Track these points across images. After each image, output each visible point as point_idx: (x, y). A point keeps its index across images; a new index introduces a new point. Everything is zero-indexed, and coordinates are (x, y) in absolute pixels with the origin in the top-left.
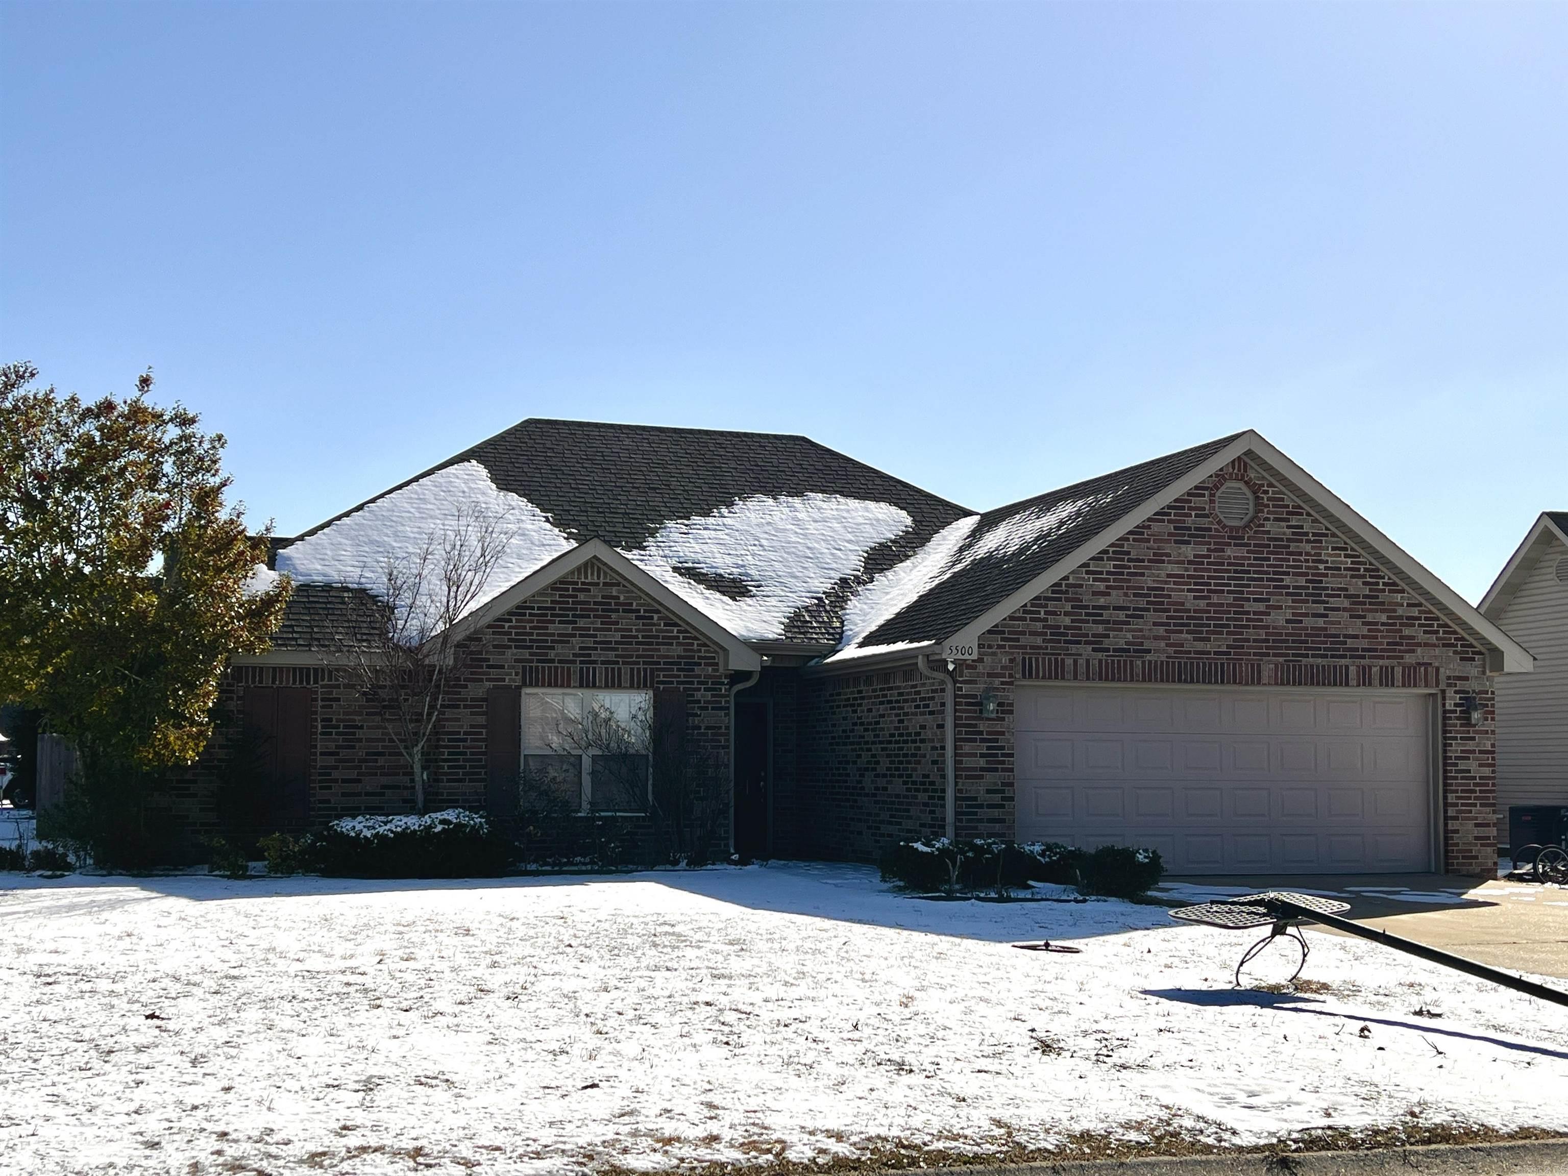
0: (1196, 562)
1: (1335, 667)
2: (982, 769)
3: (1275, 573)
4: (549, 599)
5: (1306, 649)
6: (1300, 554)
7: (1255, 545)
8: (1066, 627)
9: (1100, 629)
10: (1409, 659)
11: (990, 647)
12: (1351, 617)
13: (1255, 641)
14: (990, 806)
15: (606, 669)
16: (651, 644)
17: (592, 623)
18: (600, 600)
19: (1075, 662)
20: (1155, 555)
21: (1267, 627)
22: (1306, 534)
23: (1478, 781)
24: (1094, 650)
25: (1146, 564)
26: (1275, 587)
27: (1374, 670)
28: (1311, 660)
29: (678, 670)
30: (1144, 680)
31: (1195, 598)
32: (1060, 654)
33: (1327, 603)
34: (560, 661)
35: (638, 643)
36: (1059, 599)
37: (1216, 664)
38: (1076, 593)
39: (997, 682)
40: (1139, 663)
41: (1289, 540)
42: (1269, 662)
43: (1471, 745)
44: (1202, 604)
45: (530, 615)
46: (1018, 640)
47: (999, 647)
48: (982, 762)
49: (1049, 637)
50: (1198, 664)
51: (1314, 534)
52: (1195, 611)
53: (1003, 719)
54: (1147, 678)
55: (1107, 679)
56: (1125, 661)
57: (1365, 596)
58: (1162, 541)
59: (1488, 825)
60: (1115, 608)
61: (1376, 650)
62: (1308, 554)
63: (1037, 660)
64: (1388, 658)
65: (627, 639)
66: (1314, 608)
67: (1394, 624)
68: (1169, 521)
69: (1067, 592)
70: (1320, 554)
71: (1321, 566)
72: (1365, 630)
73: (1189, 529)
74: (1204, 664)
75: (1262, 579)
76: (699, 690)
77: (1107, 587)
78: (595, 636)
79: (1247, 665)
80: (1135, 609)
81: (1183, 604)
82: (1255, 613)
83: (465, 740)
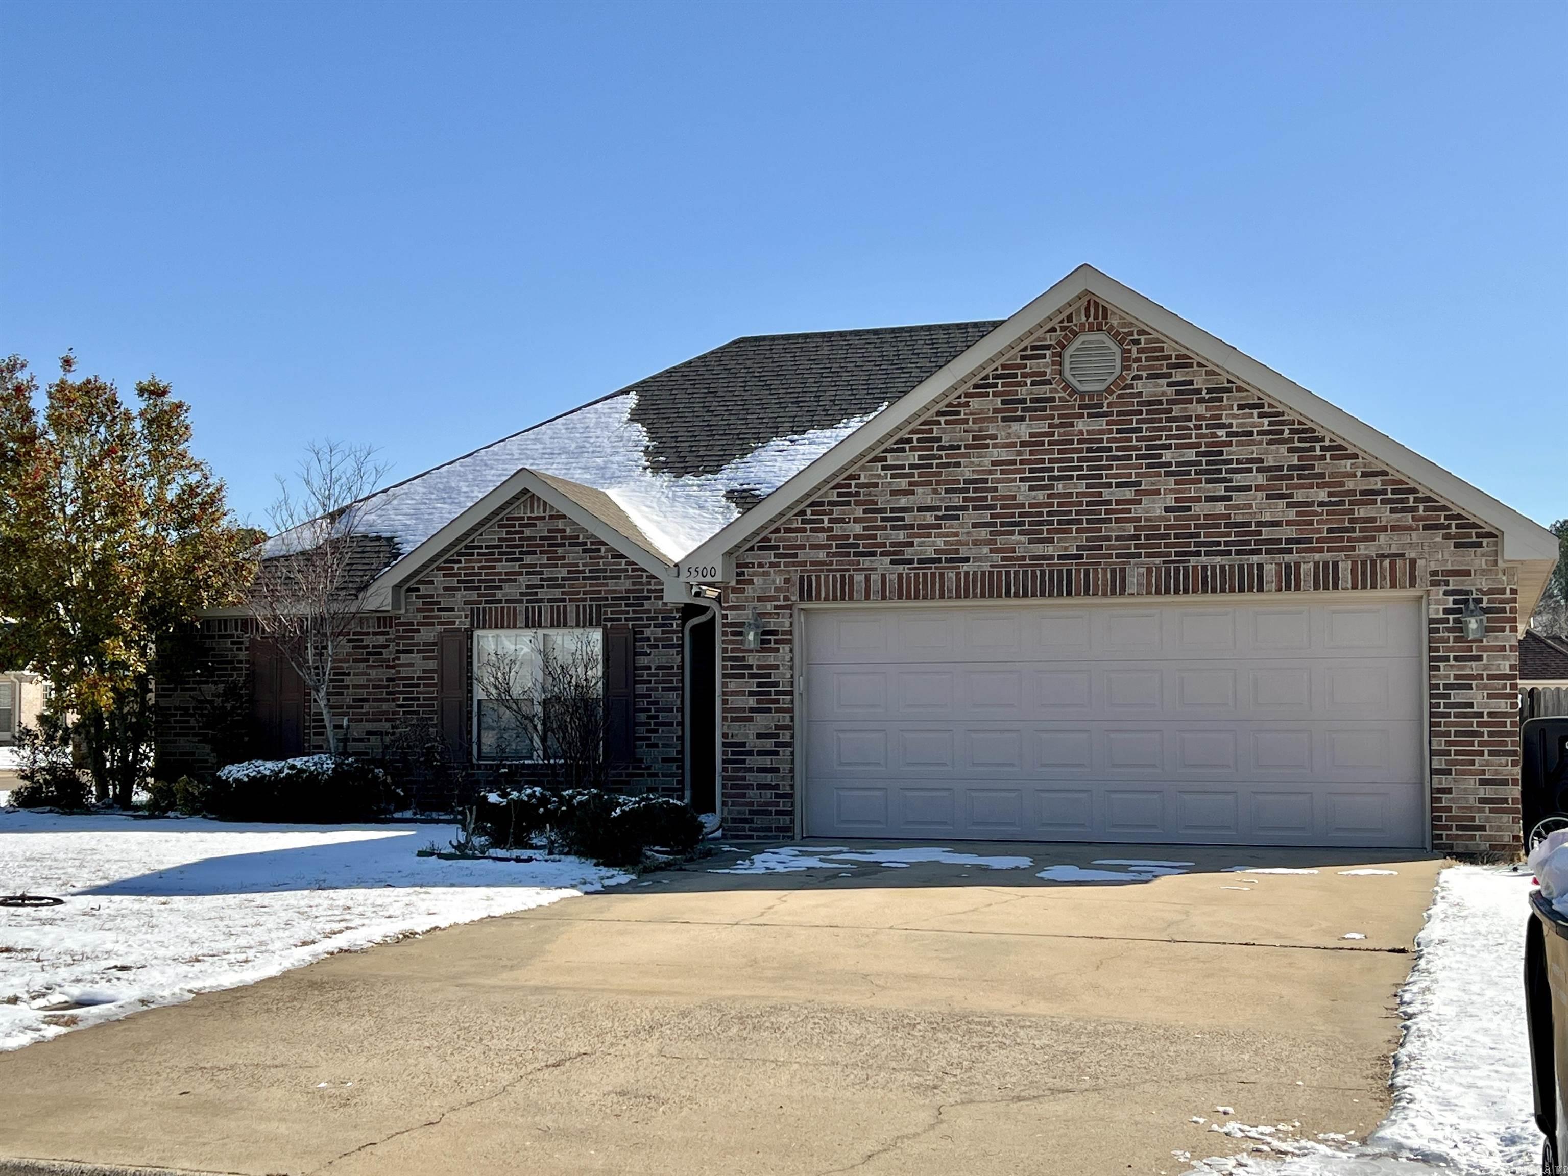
0: (1034, 442)
1: (1241, 567)
2: (752, 710)
3: (1148, 448)
4: (496, 537)
5: (1197, 544)
6: (1189, 418)
7: (1119, 414)
8: (856, 537)
9: (901, 536)
10: (1363, 549)
11: (760, 565)
12: (1269, 497)
13: (1118, 538)
14: (760, 753)
15: (552, 607)
16: (598, 578)
17: (539, 560)
18: (546, 534)
19: (867, 579)
20: (974, 438)
21: (1139, 519)
22: (1199, 391)
23: (1486, 718)
24: (893, 562)
25: (963, 450)
26: (1149, 466)
27: (1303, 567)
28: (1203, 559)
29: (627, 605)
30: (958, 596)
31: (1031, 488)
32: (848, 570)
33: (1231, 481)
34: (507, 601)
35: (584, 578)
36: (848, 503)
37: (1060, 572)
38: (870, 495)
39: (769, 607)
40: (953, 575)
41: (1169, 402)
42: (1138, 565)
43: (1473, 668)
44: (1041, 496)
45: (479, 554)
46: (795, 556)
47: (772, 565)
48: (752, 702)
49: (834, 550)
50: (1034, 572)
51: (1209, 391)
52: (1031, 506)
53: (777, 650)
54: (963, 592)
55: (909, 597)
56: (933, 574)
57: (1290, 468)
58: (983, 420)
59: (1505, 782)
60: (920, 509)
61: (1310, 541)
62: (1199, 418)
63: (818, 578)
64: (1330, 550)
65: (574, 574)
66: (1209, 491)
67: (1342, 503)
68: (995, 394)
69: (857, 494)
70: (1219, 417)
71: (1221, 433)
72: (1292, 514)
73: (1023, 401)
74: (1043, 573)
75: (1129, 458)
76: (649, 626)
77: (910, 484)
78: (542, 573)
79: (1104, 570)
80: (947, 509)
81: (1014, 497)
82: (1118, 502)
83: (418, 685)
